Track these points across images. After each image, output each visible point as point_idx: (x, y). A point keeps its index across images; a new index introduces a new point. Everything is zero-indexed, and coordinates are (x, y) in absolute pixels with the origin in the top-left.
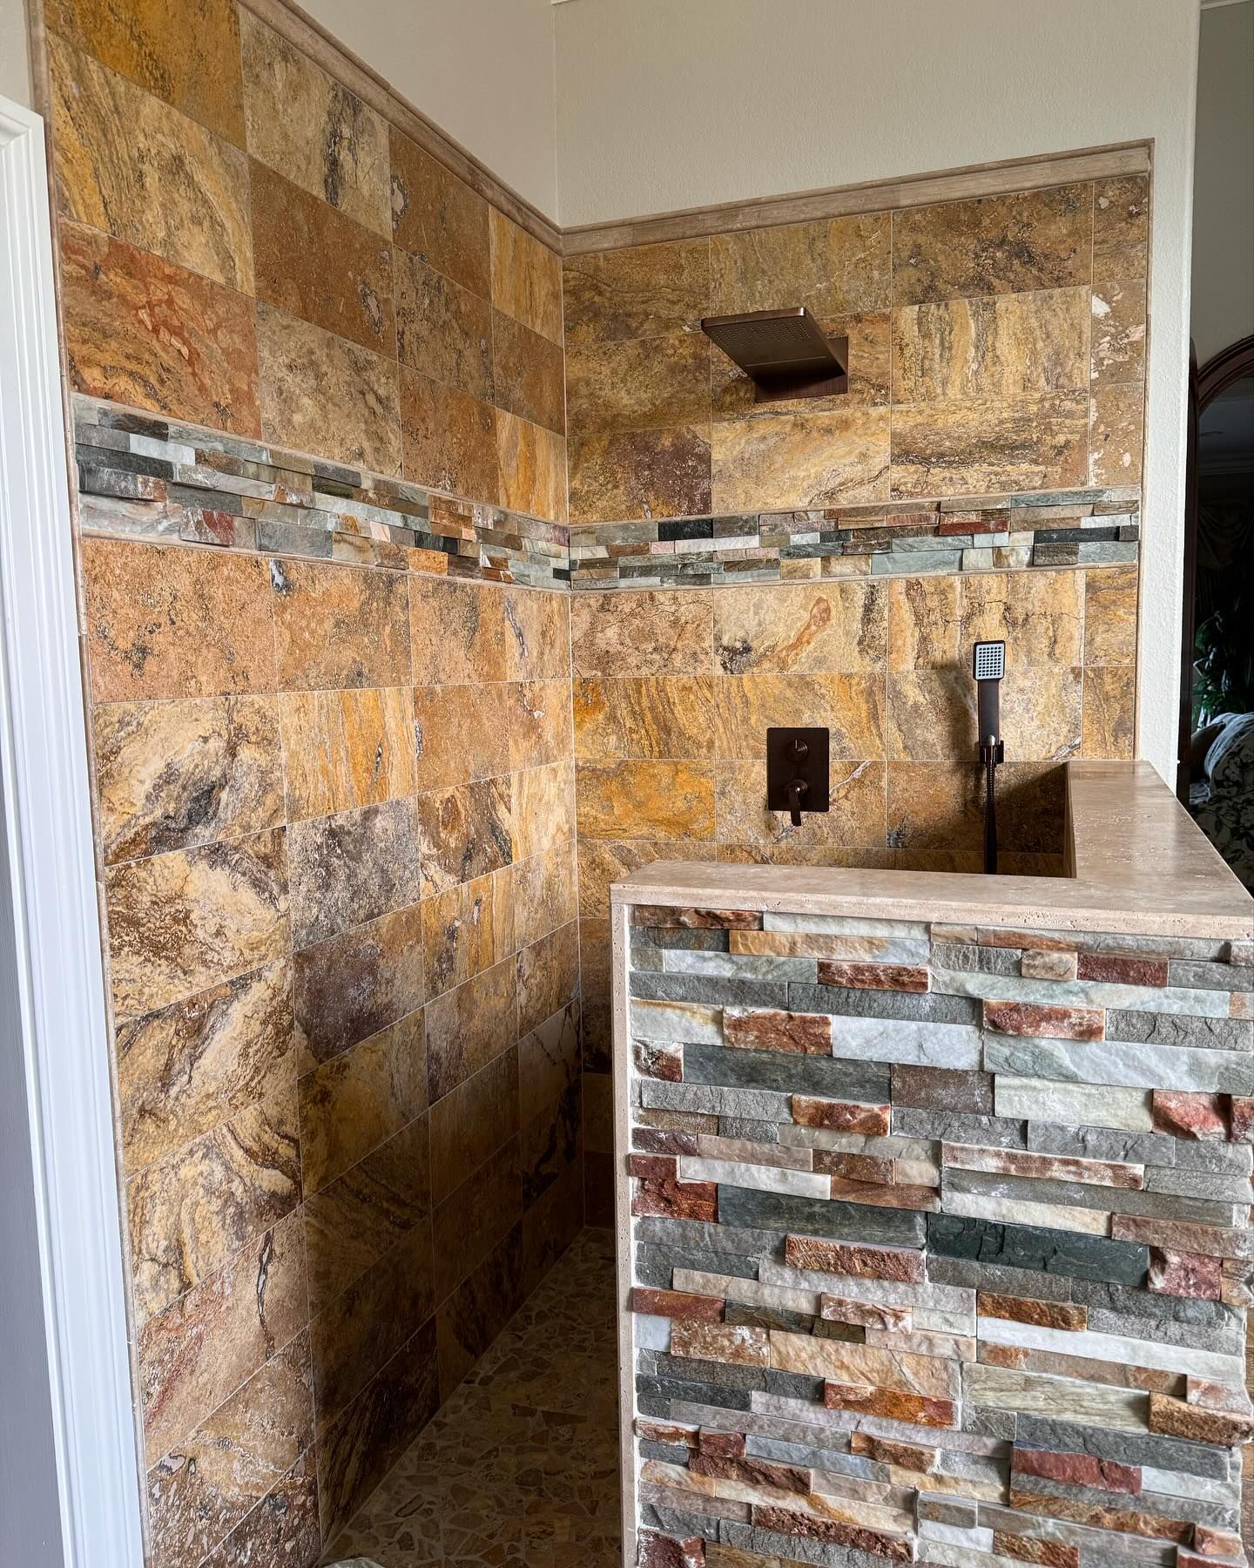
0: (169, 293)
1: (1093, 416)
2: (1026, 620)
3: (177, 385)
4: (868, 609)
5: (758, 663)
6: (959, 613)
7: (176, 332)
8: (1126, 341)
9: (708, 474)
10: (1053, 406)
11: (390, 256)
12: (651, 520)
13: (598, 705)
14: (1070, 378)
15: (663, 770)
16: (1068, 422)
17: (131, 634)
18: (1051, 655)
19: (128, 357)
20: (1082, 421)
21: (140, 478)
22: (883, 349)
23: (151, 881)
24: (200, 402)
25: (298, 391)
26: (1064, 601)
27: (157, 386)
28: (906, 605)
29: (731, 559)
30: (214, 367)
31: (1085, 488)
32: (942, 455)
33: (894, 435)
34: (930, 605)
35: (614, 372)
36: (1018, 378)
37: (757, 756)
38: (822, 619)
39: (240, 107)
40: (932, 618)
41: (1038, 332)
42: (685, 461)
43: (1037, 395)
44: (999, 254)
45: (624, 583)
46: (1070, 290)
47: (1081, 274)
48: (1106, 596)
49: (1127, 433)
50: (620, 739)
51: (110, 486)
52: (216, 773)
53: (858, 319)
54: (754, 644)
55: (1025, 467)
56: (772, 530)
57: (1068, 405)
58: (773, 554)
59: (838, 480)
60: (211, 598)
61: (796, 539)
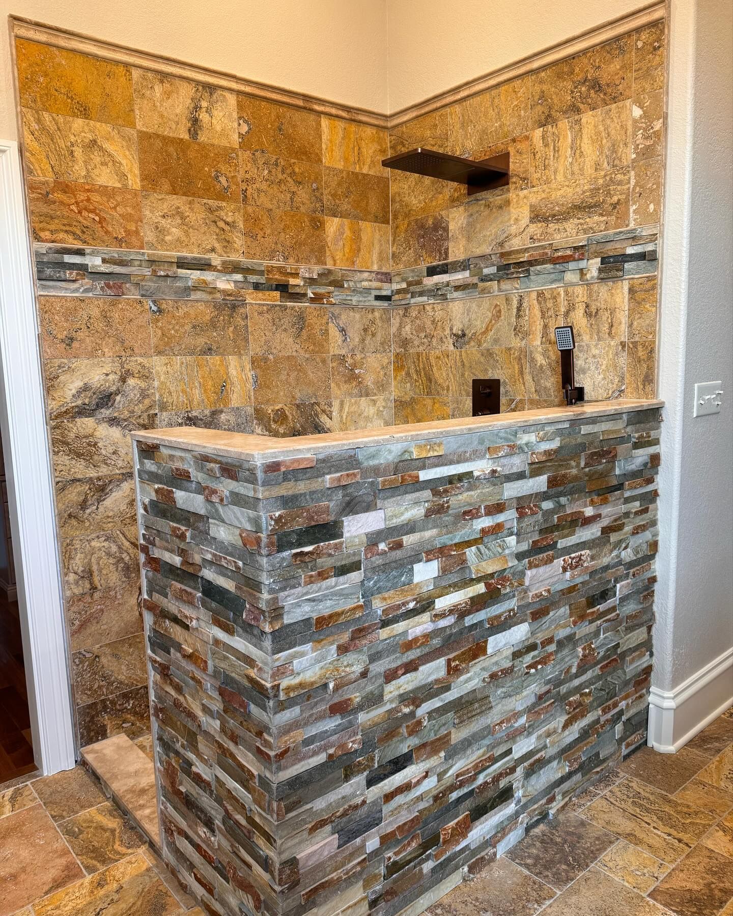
0: (88, 196)
1: (633, 182)
2: (596, 313)
3: (92, 233)
4: (519, 309)
5: (469, 342)
6: (563, 310)
7: (93, 211)
8: (651, 131)
9: (447, 238)
10: (611, 179)
11: (237, 156)
12: (423, 266)
13: (402, 367)
14: (620, 160)
15: (429, 402)
16: (619, 188)
17: (65, 332)
18: (610, 334)
19: (64, 225)
20: (627, 186)
21: (68, 272)
22: (525, 156)
23: (75, 428)
24: (106, 238)
25: (169, 226)
26: (617, 300)
27: (81, 234)
28: (537, 306)
29: (457, 284)
30: (114, 223)
31: (628, 228)
32: (554, 216)
33: (531, 206)
34: (549, 305)
35: (409, 187)
36: (593, 163)
37: (468, 396)
38: (497, 316)
39: (133, 110)
40: (550, 313)
41: (603, 134)
42: (438, 232)
43: (603, 173)
44: (583, 89)
45: (413, 301)
46: (620, 104)
47: (627, 93)
48: (640, 296)
49: (652, 191)
50: (411, 385)
51: (50, 276)
52: (114, 388)
53: (514, 140)
54: (467, 332)
55: (596, 218)
56: (475, 267)
57: (620, 177)
58: (475, 280)
59: (505, 235)
60: (111, 317)
61: (486, 271)
